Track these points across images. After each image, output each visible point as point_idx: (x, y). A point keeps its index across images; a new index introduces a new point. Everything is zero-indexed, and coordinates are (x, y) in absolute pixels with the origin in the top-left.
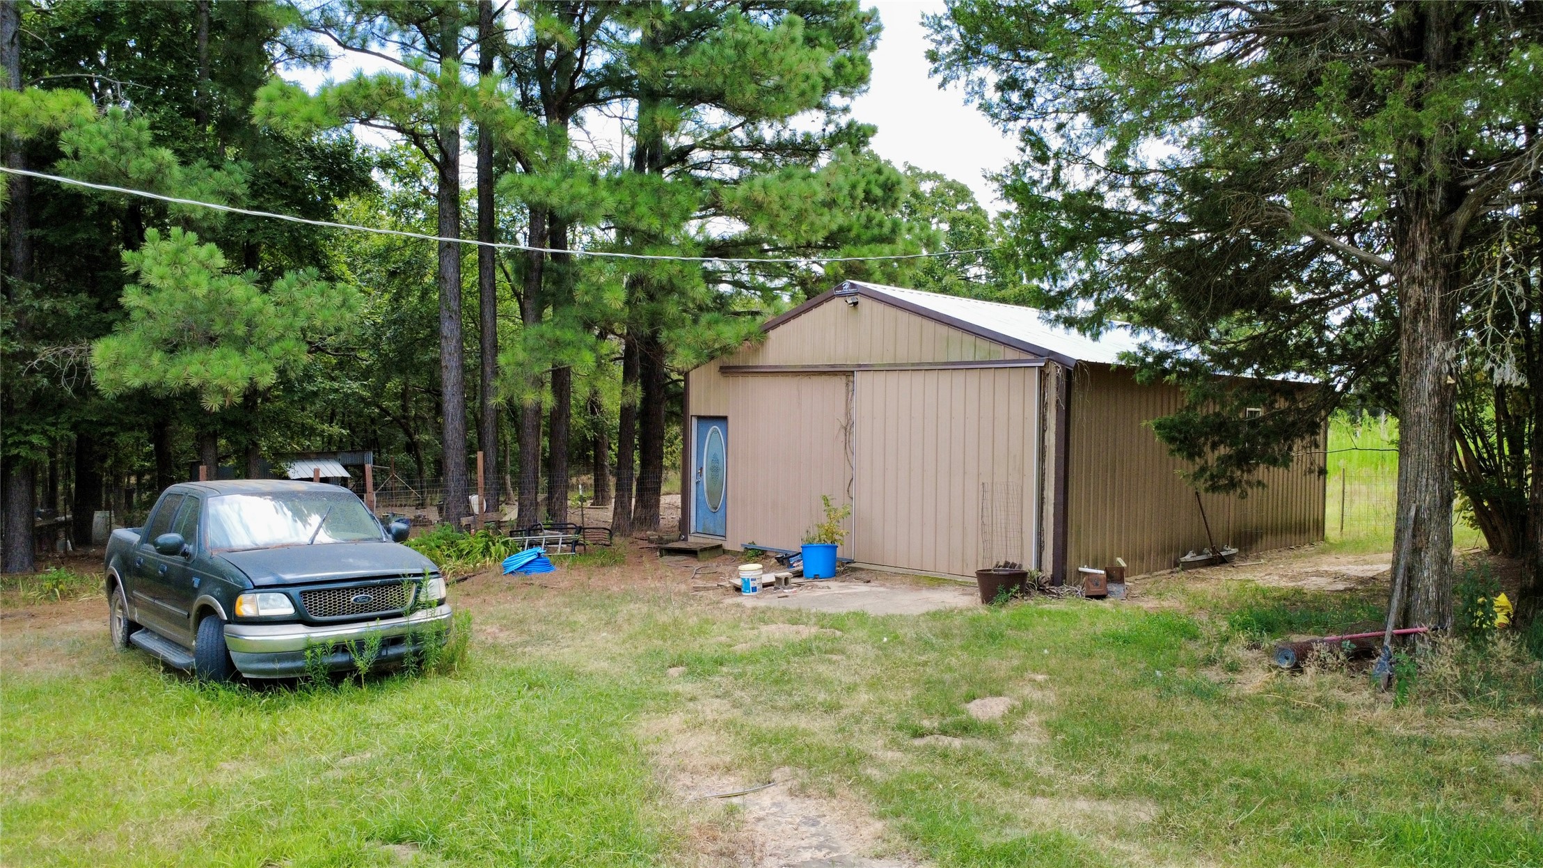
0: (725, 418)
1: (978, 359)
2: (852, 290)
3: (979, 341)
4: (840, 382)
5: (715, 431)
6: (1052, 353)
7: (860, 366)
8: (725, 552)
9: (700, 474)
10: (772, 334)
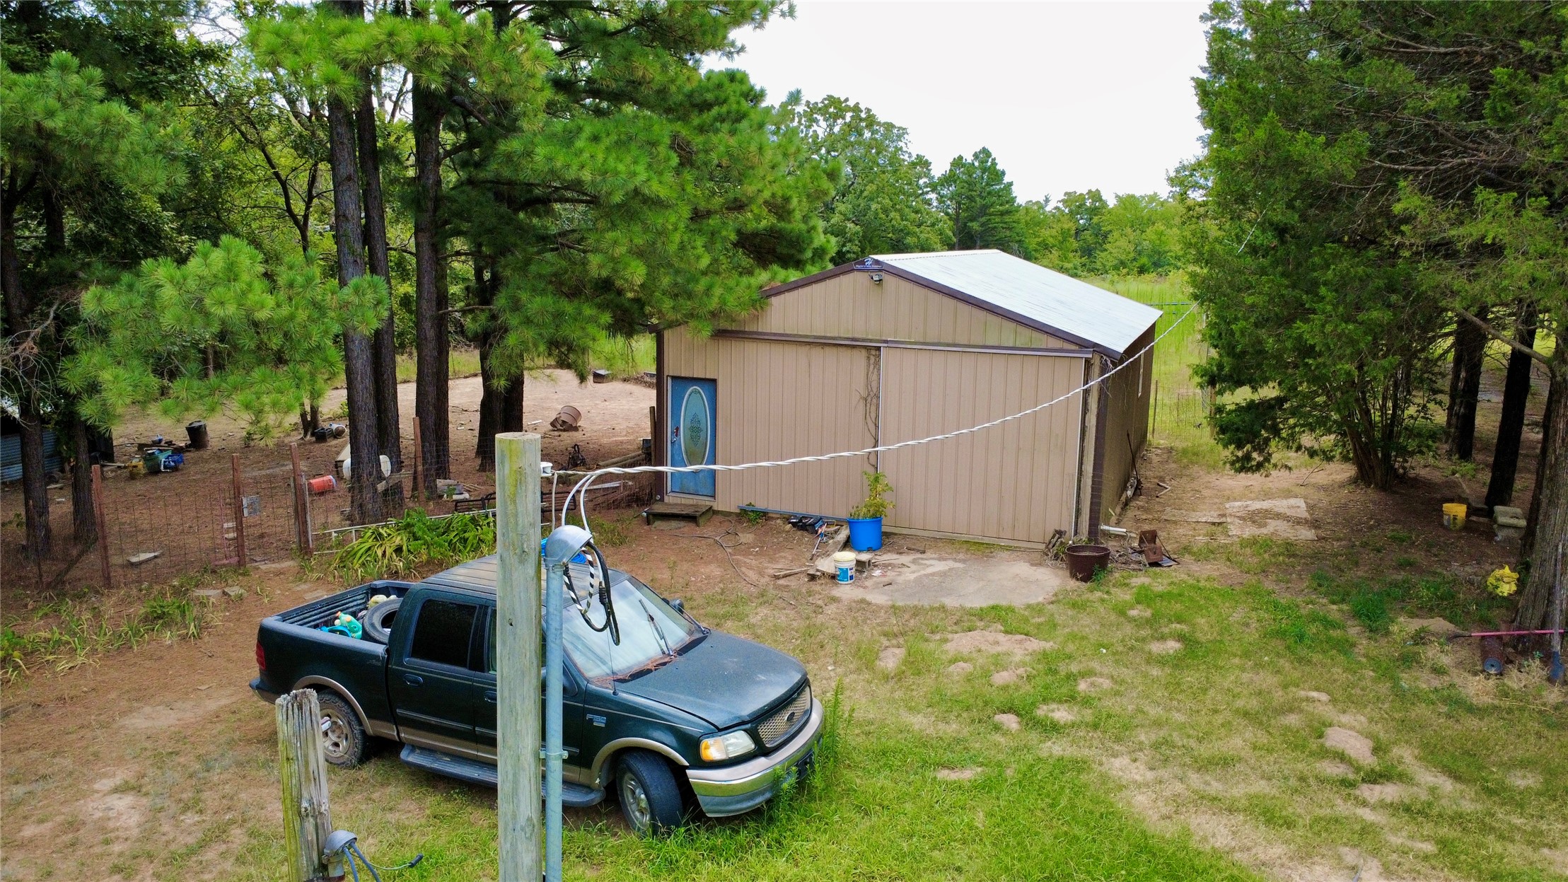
0: (714, 381)
1: (1018, 345)
2: (876, 267)
3: (1020, 329)
4: (860, 357)
5: (696, 392)
6: (1096, 345)
7: (886, 342)
8: (716, 513)
9: (676, 431)
10: (774, 300)
